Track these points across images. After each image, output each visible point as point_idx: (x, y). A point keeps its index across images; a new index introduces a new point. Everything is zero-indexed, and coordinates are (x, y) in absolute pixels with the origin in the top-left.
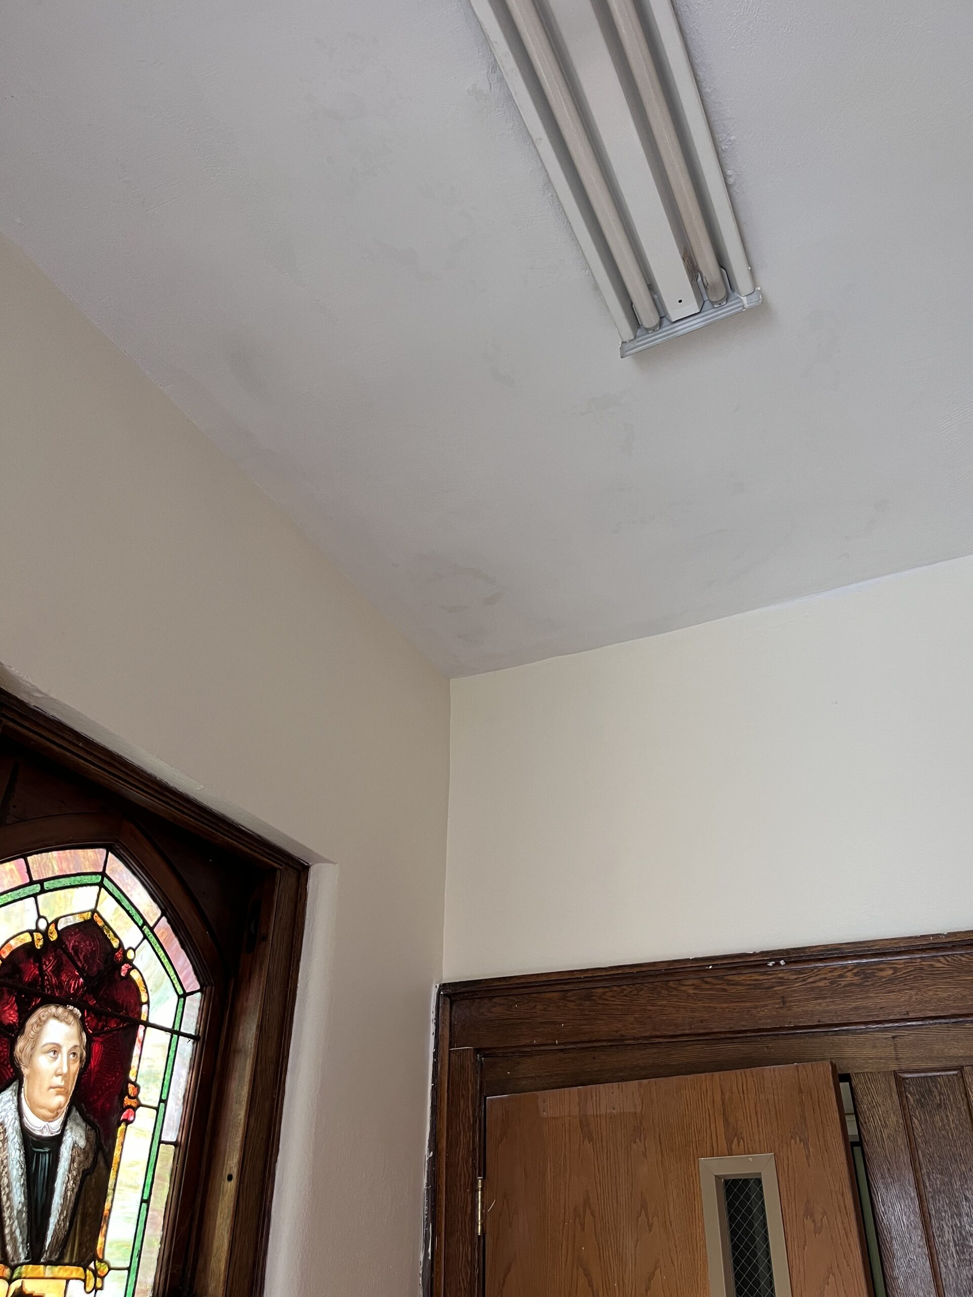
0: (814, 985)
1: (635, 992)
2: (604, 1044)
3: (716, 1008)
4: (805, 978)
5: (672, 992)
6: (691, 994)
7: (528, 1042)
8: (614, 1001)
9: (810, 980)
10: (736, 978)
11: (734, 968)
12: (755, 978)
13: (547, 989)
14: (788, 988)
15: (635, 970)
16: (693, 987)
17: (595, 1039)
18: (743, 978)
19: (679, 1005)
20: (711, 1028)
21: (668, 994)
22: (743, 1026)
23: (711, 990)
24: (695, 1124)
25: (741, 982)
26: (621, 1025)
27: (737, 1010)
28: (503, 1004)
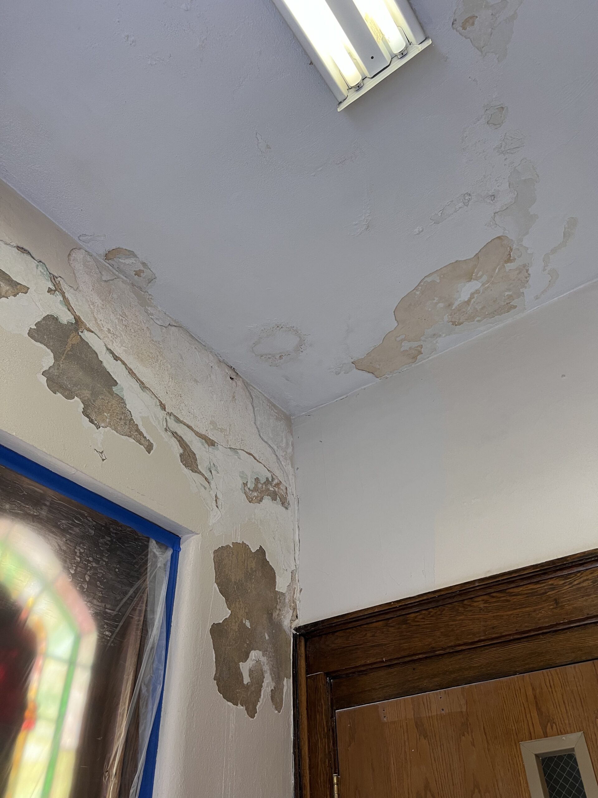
0: (578, 586)
1: (439, 613)
2: (420, 656)
3: (503, 616)
4: (571, 581)
5: (467, 608)
6: (482, 608)
7: (363, 662)
8: (424, 622)
9: (576, 583)
10: (516, 590)
11: (513, 582)
12: (531, 588)
13: (373, 619)
14: (558, 591)
15: (436, 595)
16: (483, 602)
17: (412, 654)
18: (521, 589)
19: (474, 618)
20: (501, 633)
21: (464, 610)
22: (526, 627)
23: (498, 603)
24: (513, 717)
25: (520, 592)
26: (431, 640)
27: (520, 615)
28: (342, 637)
